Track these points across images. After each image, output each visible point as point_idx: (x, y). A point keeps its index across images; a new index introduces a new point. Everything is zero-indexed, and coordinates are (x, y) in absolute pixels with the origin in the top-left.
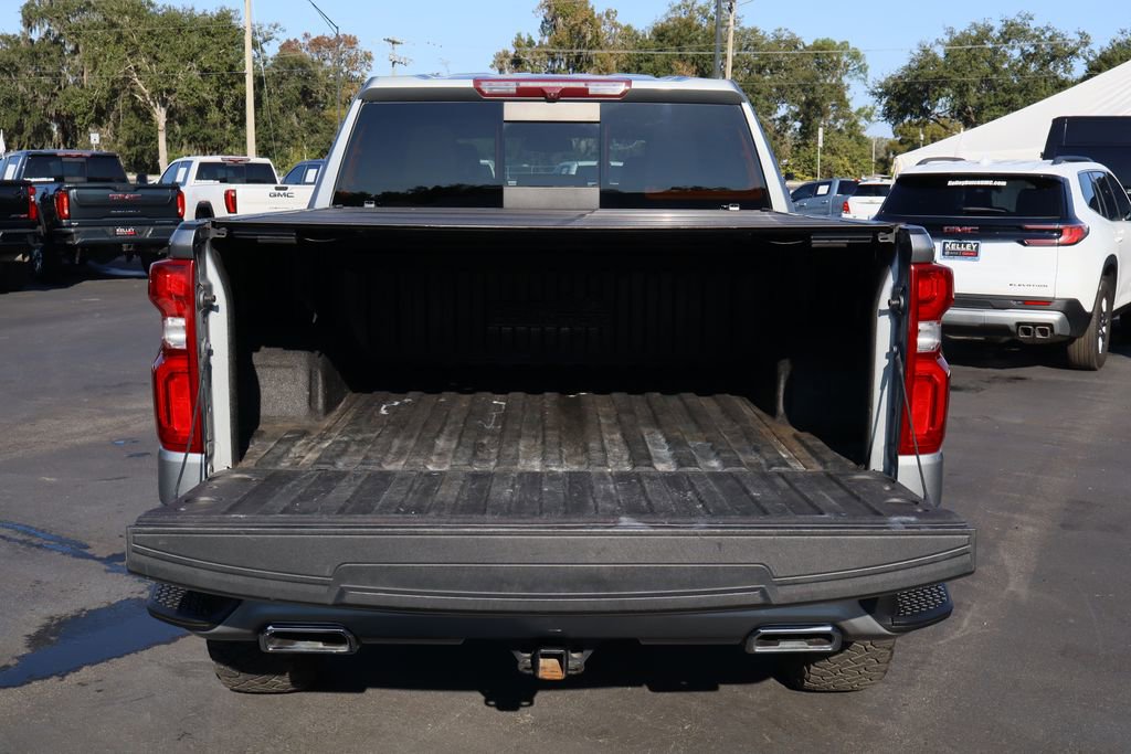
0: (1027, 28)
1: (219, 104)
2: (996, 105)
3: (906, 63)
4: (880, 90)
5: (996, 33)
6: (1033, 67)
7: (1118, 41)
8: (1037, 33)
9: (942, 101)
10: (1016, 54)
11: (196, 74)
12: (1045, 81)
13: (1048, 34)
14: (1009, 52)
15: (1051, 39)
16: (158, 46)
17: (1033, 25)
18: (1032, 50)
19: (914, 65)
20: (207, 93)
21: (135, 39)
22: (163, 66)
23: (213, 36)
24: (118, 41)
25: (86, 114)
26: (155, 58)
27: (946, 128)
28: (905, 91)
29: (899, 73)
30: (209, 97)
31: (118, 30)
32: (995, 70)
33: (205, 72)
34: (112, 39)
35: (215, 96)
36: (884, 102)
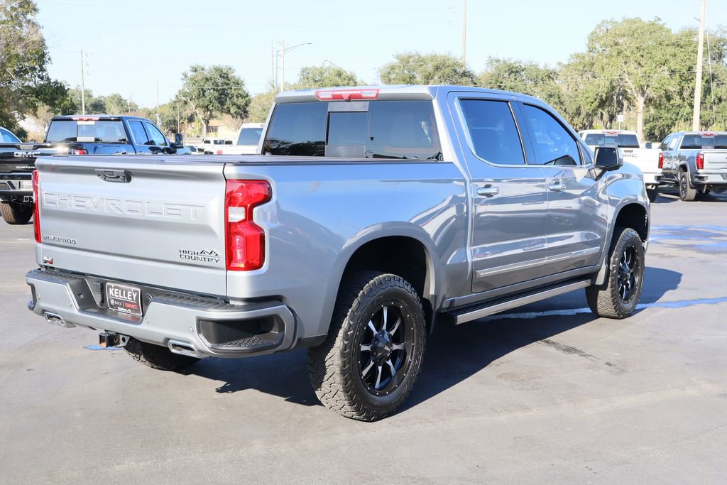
1: (681, 93)
11: (666, 74)
16: (642, 56)
20: (673, 88)
21: (628, 53)
22: (644, 69)
23: (681, 47)
24: (619, 54)
25: (592, 103)
26: (639, 64)
30: (672, 89)
31: (619, 47)
33: (673, 72)
34: (615, 54)
35: (677, 88)
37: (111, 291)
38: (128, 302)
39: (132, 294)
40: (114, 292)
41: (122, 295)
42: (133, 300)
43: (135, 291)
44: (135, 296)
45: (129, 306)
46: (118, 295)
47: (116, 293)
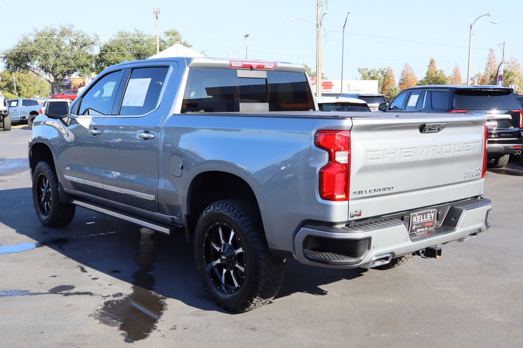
0: (71, 31)
2: (62, 65)
3: (16, 43)
4: (3, 56)
5: (57, 32)
6: (76, 48)
7: (112, 39)
8: (76, 33)
9: (37, 62)
10: (67, 42)
12: (83, 55)
13: (81, 34)
14: (64, 41)
15: (82, 36)
17: (74, 30)
18: (75, 41)
19: (20, 45)
27: (38, 75)
28: (17, 57)
29: (13, 48)
32: (60, 49)
36: (6, 61)
37: (414, 219)
38: (426, 222)
39: (431, 215)
40: (416, 219)
41: (423, 218)
42: (431, 219)
43: (433, 212)
44: (432, 215)
45: (427, 224)
46: (420, 220)
47: (418, 219)
